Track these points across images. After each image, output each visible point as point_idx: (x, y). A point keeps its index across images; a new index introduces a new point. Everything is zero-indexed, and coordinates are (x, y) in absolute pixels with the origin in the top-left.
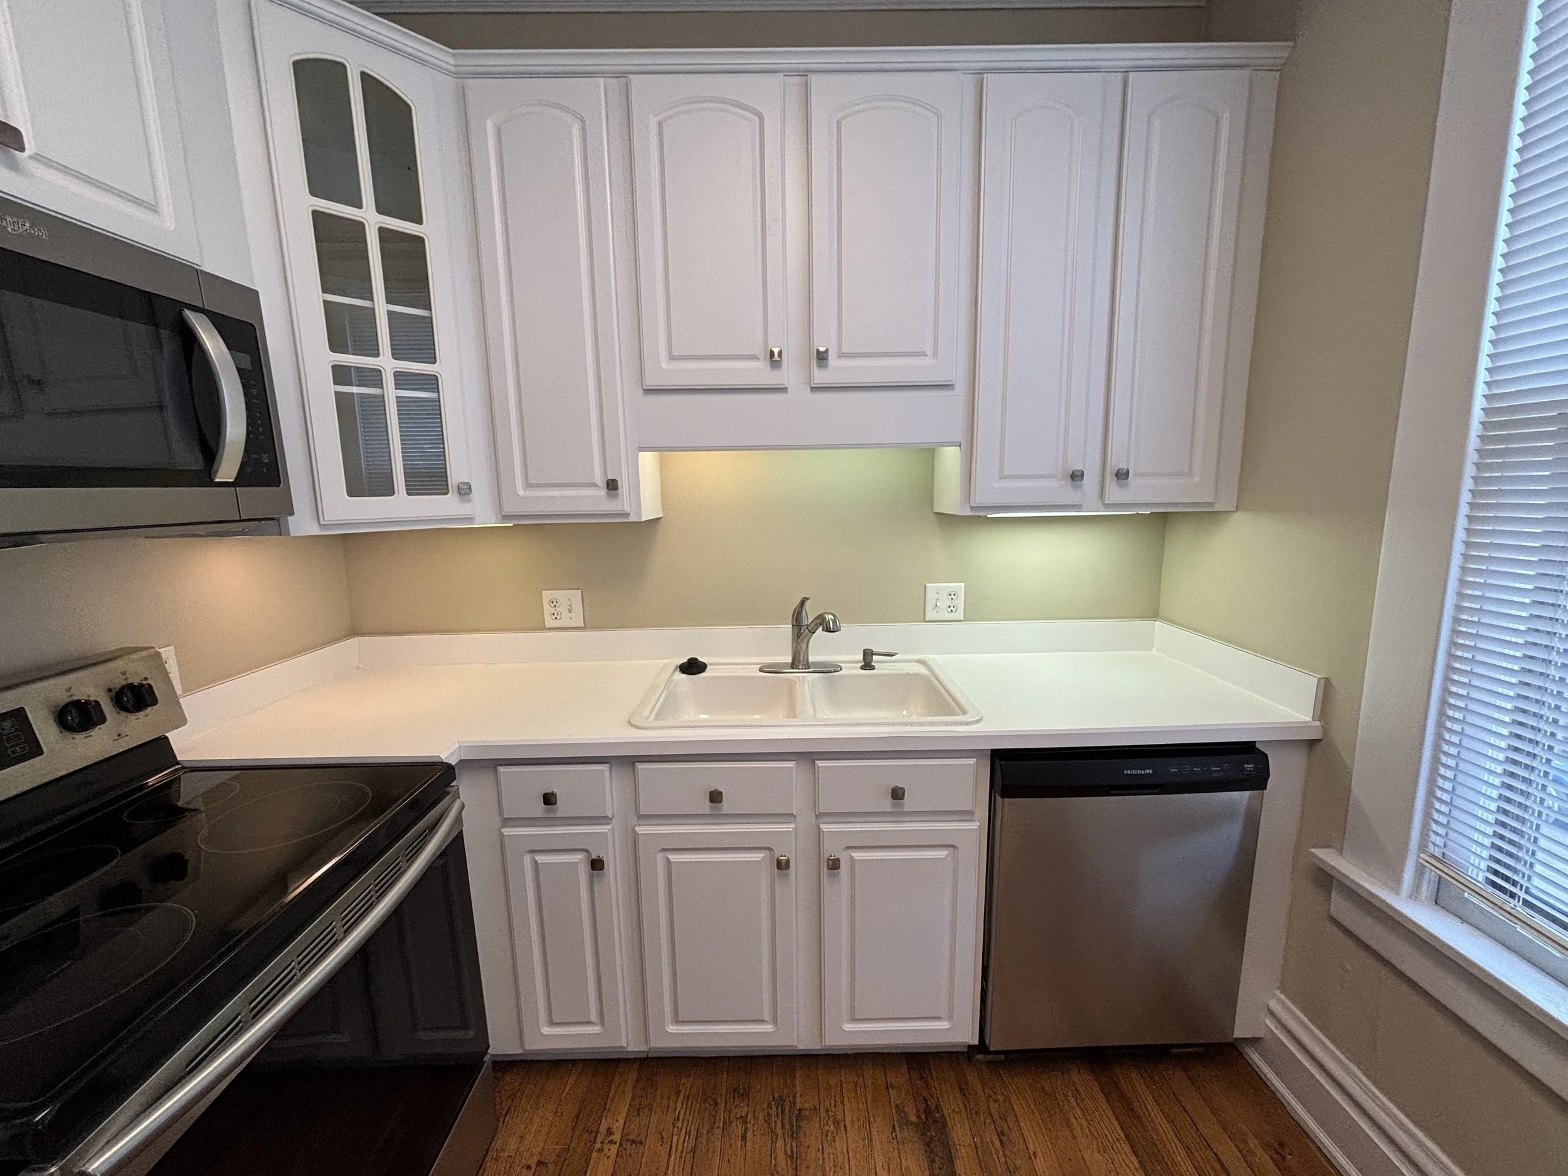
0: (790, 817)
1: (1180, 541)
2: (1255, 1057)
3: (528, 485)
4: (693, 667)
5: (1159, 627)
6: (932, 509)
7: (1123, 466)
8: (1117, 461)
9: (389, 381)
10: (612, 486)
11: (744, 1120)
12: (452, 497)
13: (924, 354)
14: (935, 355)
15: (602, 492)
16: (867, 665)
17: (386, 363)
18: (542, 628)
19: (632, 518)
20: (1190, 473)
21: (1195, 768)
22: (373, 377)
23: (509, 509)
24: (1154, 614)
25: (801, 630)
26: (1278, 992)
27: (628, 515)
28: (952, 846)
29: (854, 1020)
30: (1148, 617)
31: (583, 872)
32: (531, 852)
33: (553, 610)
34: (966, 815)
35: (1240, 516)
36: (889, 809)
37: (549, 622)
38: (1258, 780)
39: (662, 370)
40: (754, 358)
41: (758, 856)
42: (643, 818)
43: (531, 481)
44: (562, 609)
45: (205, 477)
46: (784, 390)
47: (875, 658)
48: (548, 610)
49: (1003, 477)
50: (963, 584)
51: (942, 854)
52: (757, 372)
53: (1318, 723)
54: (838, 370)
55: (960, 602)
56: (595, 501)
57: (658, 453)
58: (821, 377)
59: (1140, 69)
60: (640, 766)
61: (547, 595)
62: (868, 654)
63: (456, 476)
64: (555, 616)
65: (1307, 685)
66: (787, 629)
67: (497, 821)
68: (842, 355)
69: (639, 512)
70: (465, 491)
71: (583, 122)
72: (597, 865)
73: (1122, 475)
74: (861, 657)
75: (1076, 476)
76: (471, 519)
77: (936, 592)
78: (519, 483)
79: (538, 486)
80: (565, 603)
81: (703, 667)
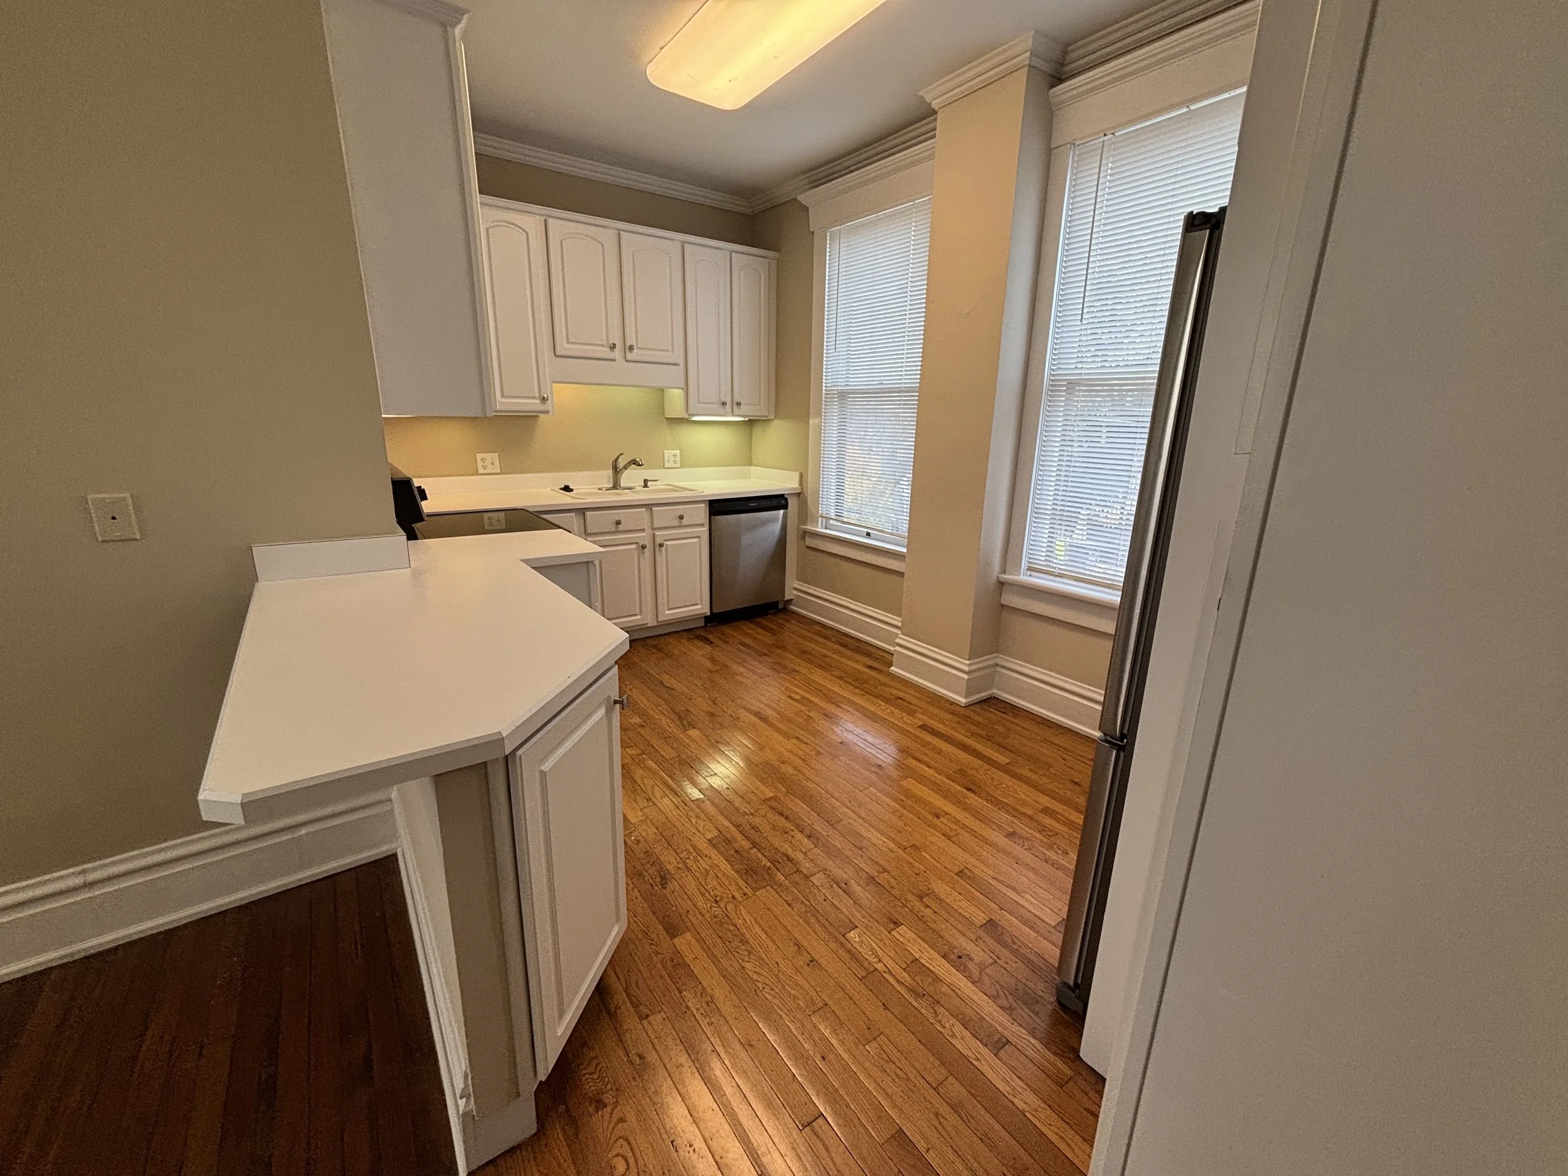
0: (643, 530)
1: (758, 430)
3: (503, 396)
4: (567, 489)
5: (753, 468)
6: (664, 415)
7: (739, 400)
8: (737, 398)
10: (544, 398)
13: (668, 351)
14: (673, 351)
15: (536, 402)
16: (646, 486)
18: (477, 473)
20: (759, 403)
21: (768, 503)
23: (495, 407)
24: (750, 464)
25: (617, 471)
26: (798, 581)
27: (549, 412)
28: (699, 537)
29: (669, 609)
33: (483, 464)
34: (702, 525)
35: (776, 421)
36: (678, 525)
37: (481, 471)
38: (785, 507)
39: (563, 347)
40: (604, 346)
41: (633, 546)
43: (505, 394)
44: (488, 463)
46: (614, 360)
47: (649, 483)
48: (480, 464)
49: (699, 403)
50: (678, 451)
51: (694, 540)
52: (606, 353)
53: (800, 487)
54: (637, 354)
55: (678, 459)
56: (531, 404)
58: (630, 356)
59: (736, 252)
60: (588, 513)
61: (479, 456)
62: (646, 481)
64: (484, 468)
65: (796, 477)
66: (610, 472)
68: (638, 348)
73: (738, 404)
74: (643, 484)
75: (724, 404)
77: (668, 454)
78: (498, 393)
79: (508, 397)
80: (490, 460)
81: (572, 490)
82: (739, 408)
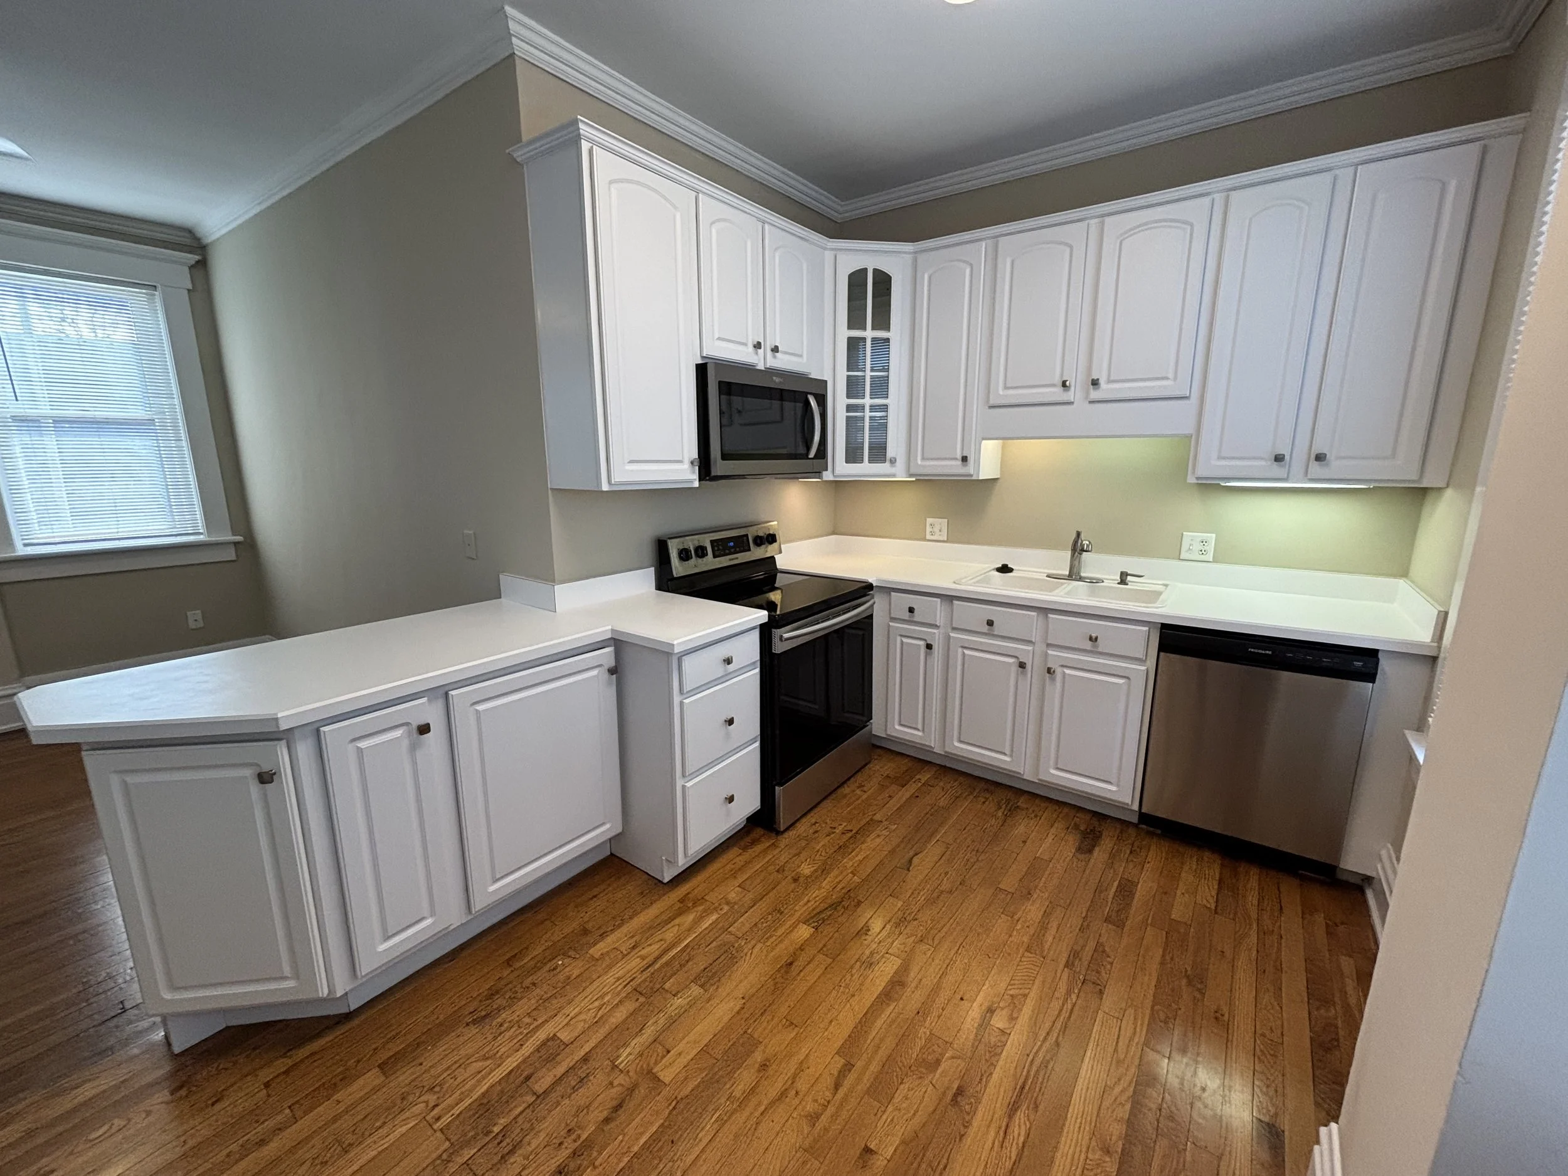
0: (1032, 642)
2: (1370, 895)
3: (923, 459)
4: (1005, 569)
5: (1401, 583)
7: (1320, 451)
8: (1319, 448)
9: (867, 409)
10: (964, 459)
11: (987, 799)
12: (887, 464)
13: (1167, 378)
14: (1175, 378)
15: (960, 463)
16: (1123, 581)
17: (867, 401)
18: (925, 539)
19: (974, 478)
20: (1394, 455)
22: (862, 408)
23: (912, 471)
24: (1401, 573)
25: (1075, 554)
26: (1389, 846)
27: (972, 476)
28: (1128, 678)
29: (1058, 770)
30: (1395, 576)
31: (923, 650)
32: (901, 636)
33: (931, 529)
34: (1141, 661)
35: (1449, 491)
36: (1089, 648)
37: (928, 537)
38: (1370, 677)
39: (1001, 394)
40: (1053, 385)
41: (1010, 660)
42: (954, 629)
43: (925, 456)
44: (936, 529)
45: (805, 456)
46: (1072, 403)
47: (1129, 578)
48: (928, 529)
49: (1220, 458)
50: (1214, 535)
51: (1121, 681)
52: (1057, 393)
53: (1436, 644)
54: (1106, 389)
55: (1211, 548)
56: (954, 467)
57: (1001, 441)
58: (1095, 395)
60: (956, 602)
61: (929, 520)
62: (1125, 575)
63: (890, 453)
64: (932, 533)
65: (1430, 613)
66: (1067, 551)
67: (888, 619)
68: (1109, 381)
69: (978, 474)
70: (893, 461)
71: (971, 265)
72: (929, 647)
73: (1320, 458)
74: (1118, 578)
75: (1279, 459)
76: (894, 476)
77: (1191, 539)
78: (919, 458)
79: (928, 459)
80: (938, 526)
81: (1010, 570)
82: (1327, 465)
